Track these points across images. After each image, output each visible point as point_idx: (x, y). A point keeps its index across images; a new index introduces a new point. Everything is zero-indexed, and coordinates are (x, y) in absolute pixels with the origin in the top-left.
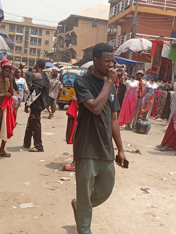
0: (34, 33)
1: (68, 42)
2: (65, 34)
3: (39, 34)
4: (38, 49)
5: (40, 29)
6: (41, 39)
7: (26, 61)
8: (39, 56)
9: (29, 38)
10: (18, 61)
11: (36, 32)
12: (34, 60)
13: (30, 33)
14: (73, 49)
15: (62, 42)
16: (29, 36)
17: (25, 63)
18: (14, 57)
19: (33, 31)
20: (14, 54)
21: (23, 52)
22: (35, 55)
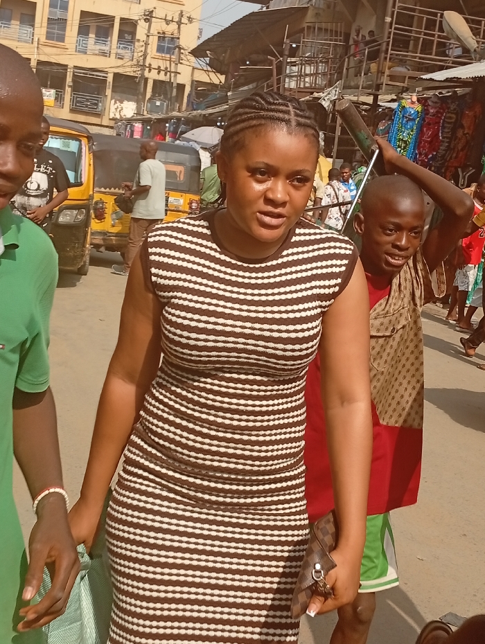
4: (122, 19)
7: (58, 84)
12: (104, 81)
17: (53, 91)
21: (44, 30)
22: (104, 54)
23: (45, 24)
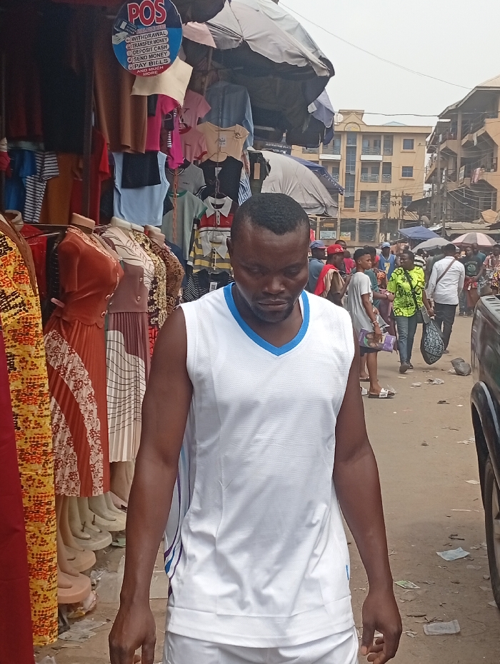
0: (372, 149)
1: (470, 166)
2: (461, 143)
3: (384, 150)
5: (388, 137)
6: (390, 164)
7: (352, 229)
8: (387, 210)
9: (358, 166)
10: (331, 229)
11: (375, 145)
12: (375, 224)
13: (359, 151)
14: (486, 182)
15: (451, 166)
16: (357, 159)
17: (349, 233)
18: (319, 221)
19: (366, 145)
21: (343, 203)
22: (375, 211)
23: (343, 200)
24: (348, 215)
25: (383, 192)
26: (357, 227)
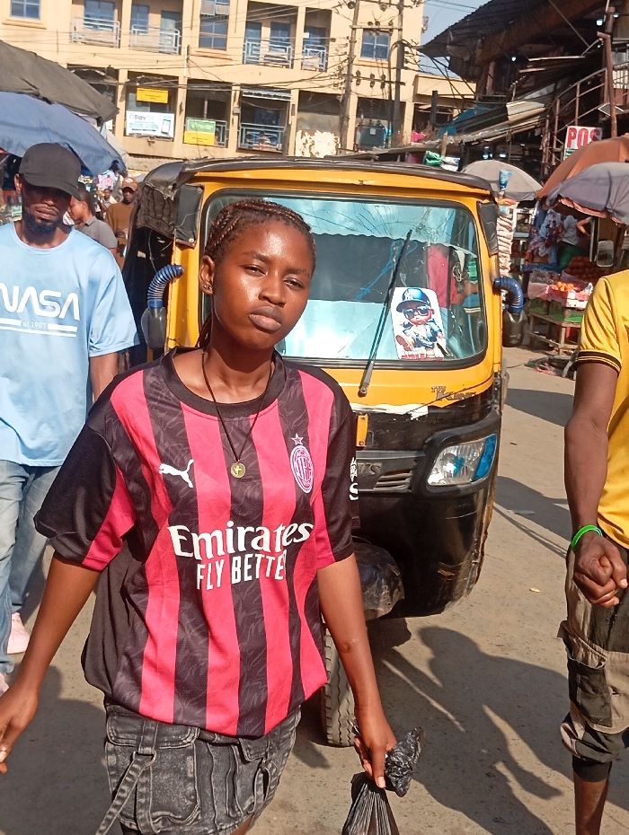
4: (308, 11)
10: (156, 107)
18: (123, 77)
20: (124, 50)
21: (196, 34)
23: (197, 22)
24: (210, 69)
25: (311, 13)
26: (234, 106)
